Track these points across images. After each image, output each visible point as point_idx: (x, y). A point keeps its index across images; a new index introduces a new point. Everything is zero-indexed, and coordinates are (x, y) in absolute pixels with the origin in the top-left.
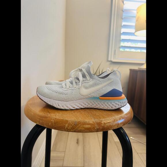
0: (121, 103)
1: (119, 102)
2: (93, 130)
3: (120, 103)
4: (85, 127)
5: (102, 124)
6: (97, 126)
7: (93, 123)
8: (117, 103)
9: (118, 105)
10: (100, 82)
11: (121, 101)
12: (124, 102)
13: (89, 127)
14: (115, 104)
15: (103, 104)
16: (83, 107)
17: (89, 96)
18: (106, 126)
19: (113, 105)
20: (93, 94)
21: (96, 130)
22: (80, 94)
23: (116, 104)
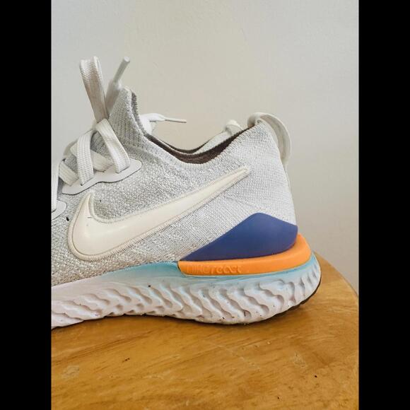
0: (292, 284)
1: (283, 282)
3: (287, 286)
8: (276, 288)
9: (280, 297)
10: (179, 182)
11: (294, 277)
12: (309, 280)
14: (262, 297)
15: (200, 294)
16: (93, 316)
17: (123, 257)
19: (251, 299)
20: (142, 251)
22: (70, 250)
23: (268, 293)
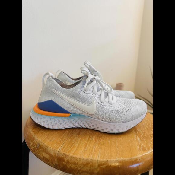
2: (51, 163)
4: (44, 155)
5: (64, 161)
6: (57, 161)
7: (53, 154)
13: (47, 157)
18: (69, 167)
21: (54, 165)
